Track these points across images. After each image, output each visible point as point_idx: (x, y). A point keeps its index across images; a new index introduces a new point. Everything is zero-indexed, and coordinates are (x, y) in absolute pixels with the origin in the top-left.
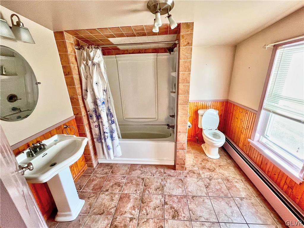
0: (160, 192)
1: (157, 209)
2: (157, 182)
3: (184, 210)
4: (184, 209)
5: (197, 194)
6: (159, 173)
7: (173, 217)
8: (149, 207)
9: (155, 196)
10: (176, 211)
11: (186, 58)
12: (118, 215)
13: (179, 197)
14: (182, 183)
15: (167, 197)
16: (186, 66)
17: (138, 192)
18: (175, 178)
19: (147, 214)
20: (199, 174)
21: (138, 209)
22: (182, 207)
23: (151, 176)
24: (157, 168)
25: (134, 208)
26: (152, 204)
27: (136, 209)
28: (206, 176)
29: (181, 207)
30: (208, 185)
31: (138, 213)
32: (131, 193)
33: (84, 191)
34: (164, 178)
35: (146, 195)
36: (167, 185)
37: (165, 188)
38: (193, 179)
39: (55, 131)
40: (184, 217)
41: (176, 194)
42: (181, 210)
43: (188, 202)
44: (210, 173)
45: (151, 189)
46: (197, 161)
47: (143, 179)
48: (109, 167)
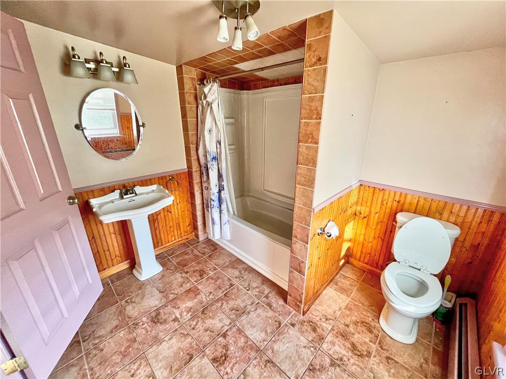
0: (233, 317)
1: (208, 332)
2: (243, 301)
3: (237, 365)
4: (239, 364)
5: (282, 363)
6: (259, 292)
7: (214, 360)
8: (204, 322)
9: (224, 316)
10: (226, 356)
11: (314, 90)
12: (170, 305)
13: (250, 343)
14: (277, 329)
15: (234, 329)
16: (312, 108)
17: (211, 297)
18: (272, 314)
19: (193, 329)
20: (323, 339)
21: (191, 315)
22: (238, 359)
23: (245, 288)
24: (263, 284)
25: (189, 310)
26: (209, 323)
27: (190, 314)
28: (330, 353)
29: (236, 358)
30: (318, 367)
31: (187, 320)
32: (203, 293)
33: (171, 259)
34: (258, 303)
35: (215, 306)
36: (253, 315)
37: (245, 316)
38: (302, 338)
39: (157, 180)
40: (227, 373)
41: (249, 336)
42: (234, 361)
43: (254, 361)
44: (346, 354)
45: (227, 303)
46: (343, 316)
47: (231, 285)
48: (213, 248)
